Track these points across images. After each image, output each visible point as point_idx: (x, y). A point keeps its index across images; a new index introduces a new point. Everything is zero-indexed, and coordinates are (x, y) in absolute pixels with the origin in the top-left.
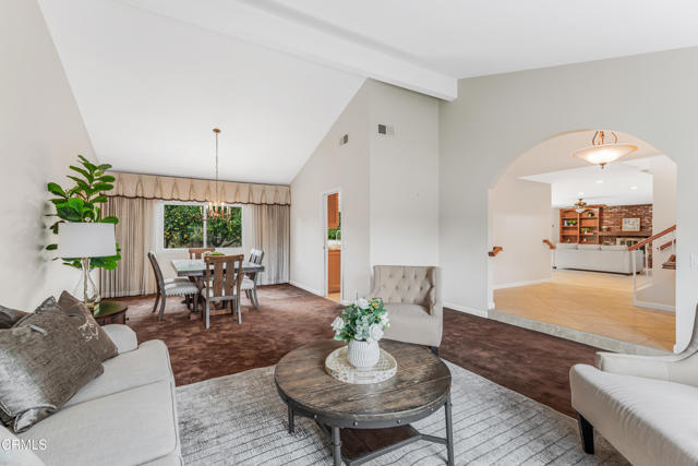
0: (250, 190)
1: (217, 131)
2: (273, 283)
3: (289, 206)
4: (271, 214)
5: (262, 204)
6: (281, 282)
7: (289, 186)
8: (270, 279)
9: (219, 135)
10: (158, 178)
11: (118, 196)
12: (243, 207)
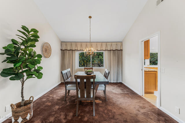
0: (106, 45)
1: (90, 17)
2: (115, 82)
3: (122, 50)
4: (114, 54)
5: (111, 50)
6: (118, 82)
7: (121, 42)
8: (114, 80)
9: (91, 19)
10: (76, 43)
11: (65, 50)
12: (104, 52)
